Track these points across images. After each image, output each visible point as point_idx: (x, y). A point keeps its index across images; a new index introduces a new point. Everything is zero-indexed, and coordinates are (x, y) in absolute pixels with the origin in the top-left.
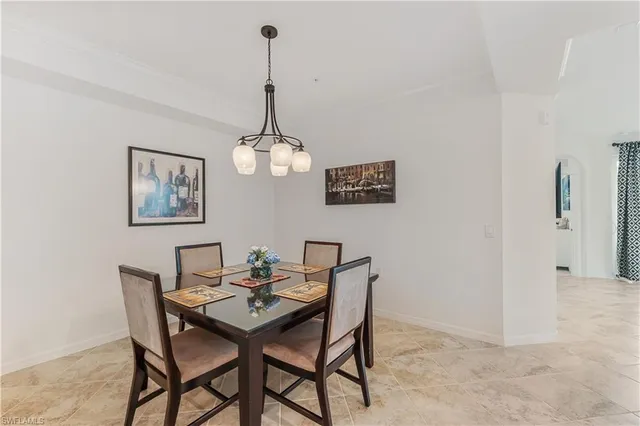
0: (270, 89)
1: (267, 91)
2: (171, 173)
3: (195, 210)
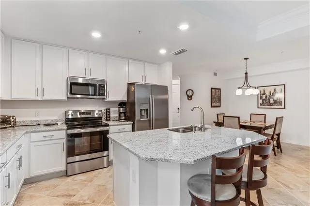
0: (246, 74)
2: (270, 92)
3: (280, 103)
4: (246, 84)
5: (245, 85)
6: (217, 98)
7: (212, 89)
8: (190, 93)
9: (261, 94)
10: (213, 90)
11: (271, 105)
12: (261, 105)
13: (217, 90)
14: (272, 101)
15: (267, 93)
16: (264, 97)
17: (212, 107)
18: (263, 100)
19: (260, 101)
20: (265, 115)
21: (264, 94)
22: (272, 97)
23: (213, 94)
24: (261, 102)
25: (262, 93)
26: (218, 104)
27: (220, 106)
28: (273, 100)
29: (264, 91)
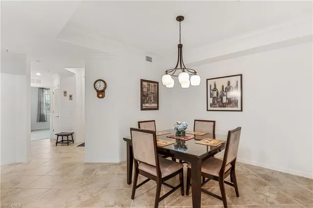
0: (180, 46)
1: (179, 47)
2: (223, 87)
3: (236, 104)
4: (180, 65)
5: (179, 67)
6: (152, 96)
7: (142, 81)
8: (101, 86)
9: (211, 90)
10: (145, 84)
11: (224, 105)
12: (211, 106)
13: (152, 84)
14: (225, 101)
15: (219, 89)
16: (215, 94)
17: (142, 109)
18: (214, 98)
19: (210, 100)
20: (214, 122)
21: (215, 89)
22: (225, 94)
23: (145, 90)
24: (211, 102)
25: (213, 87)
26: (155, 105)
27: (157, 109)
28: (227, 99)
29: (215, 85)
